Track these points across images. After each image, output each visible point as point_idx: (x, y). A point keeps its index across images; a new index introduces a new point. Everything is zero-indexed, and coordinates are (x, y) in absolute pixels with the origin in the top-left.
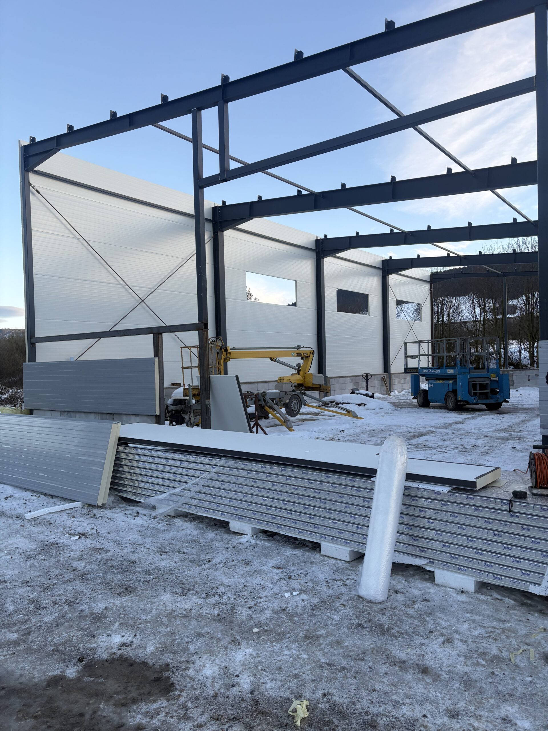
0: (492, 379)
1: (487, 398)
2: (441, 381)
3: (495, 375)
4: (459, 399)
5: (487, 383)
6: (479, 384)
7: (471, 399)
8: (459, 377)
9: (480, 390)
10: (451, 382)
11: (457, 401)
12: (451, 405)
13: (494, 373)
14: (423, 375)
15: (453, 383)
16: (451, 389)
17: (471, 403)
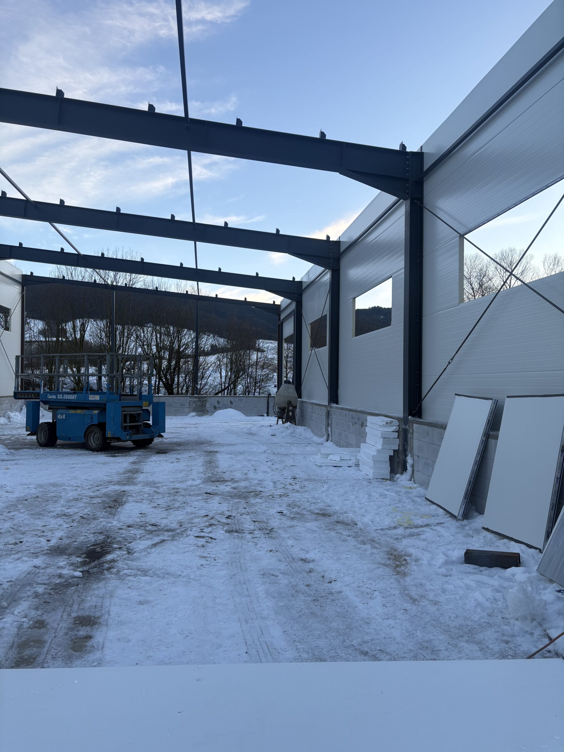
0: (143, 408)
1: (138, 433)
2: (79, 411)
3: (147, 403)
4: (109, 434)
5: (139, 414)
6: (130, 414)
7: (122, 434)
8: (108, 406)
9: (130, 422)
10: (96, 412)
11: (105, 438)
12: (93, 442)
13: (146, 401)
14: (45, 403)
15: (98, 414)
16: (95, 422)
17: (124, 440)
